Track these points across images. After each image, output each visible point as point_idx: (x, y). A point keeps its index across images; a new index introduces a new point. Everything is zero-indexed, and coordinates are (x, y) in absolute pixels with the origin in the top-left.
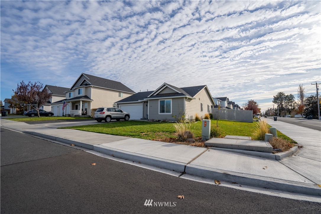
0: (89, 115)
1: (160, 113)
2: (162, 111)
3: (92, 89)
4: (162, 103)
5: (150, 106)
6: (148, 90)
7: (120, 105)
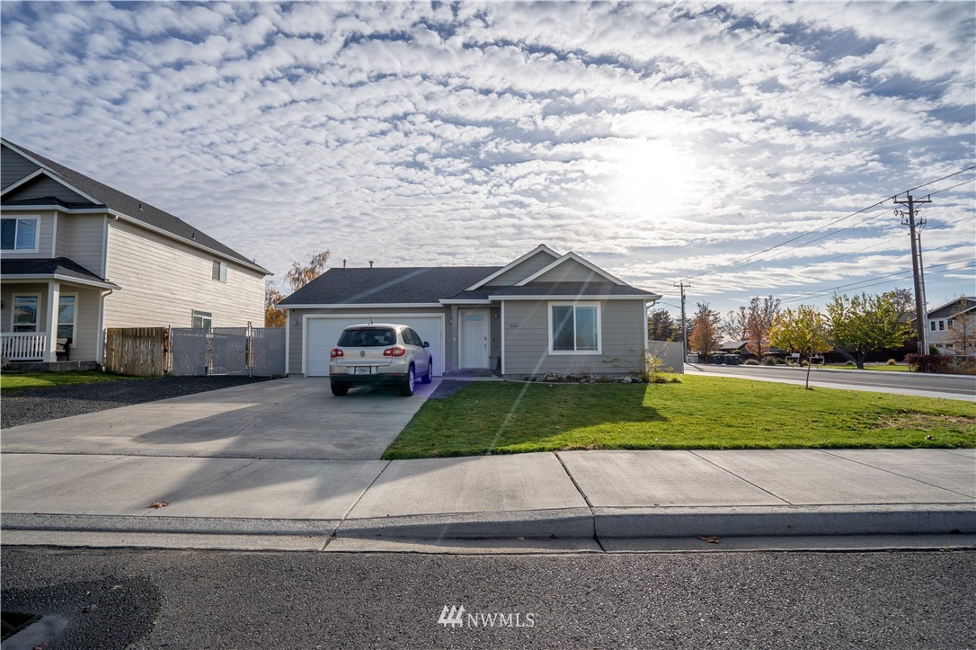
0: (89, 358)
1: (555, 349)
2: (564, 342)
3: (111, 230)
4: (561, 314)
5: (511, 326)
6: (371, 263)
7: (305, 316)
